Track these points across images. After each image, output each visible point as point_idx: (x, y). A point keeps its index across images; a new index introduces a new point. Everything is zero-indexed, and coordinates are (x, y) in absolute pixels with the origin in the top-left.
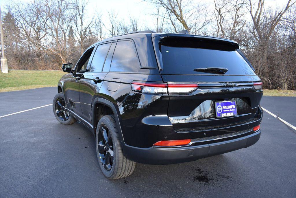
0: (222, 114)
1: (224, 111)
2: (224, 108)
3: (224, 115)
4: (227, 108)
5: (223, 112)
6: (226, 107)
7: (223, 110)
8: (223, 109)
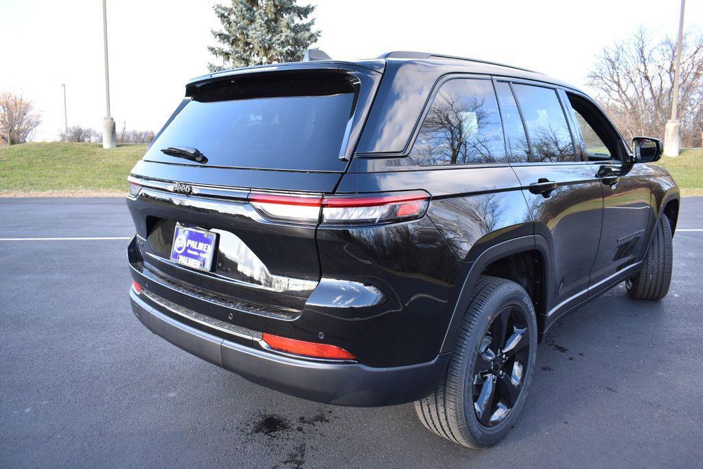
0: (181, 257)
1: (189, 251)
2: (190, 245)
3: (183, 260)
4: (195, 248)
5: (185, 254)
6: (193, 244)
7: (187, 248)
8: (188, 246)
